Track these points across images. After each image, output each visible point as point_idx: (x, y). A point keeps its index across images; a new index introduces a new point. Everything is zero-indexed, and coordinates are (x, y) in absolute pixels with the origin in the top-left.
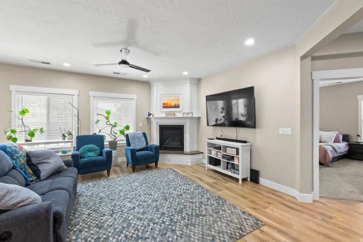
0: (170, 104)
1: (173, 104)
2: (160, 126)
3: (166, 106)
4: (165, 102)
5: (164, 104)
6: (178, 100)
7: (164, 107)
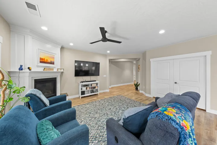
0: (47, 60)
1: (49, 61)
2: (35, 80)
3: (42, 61)
4: (42, 57)
5: (41, 59)
6: (53, 58)
7: (41, 62)
